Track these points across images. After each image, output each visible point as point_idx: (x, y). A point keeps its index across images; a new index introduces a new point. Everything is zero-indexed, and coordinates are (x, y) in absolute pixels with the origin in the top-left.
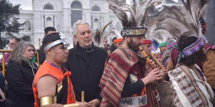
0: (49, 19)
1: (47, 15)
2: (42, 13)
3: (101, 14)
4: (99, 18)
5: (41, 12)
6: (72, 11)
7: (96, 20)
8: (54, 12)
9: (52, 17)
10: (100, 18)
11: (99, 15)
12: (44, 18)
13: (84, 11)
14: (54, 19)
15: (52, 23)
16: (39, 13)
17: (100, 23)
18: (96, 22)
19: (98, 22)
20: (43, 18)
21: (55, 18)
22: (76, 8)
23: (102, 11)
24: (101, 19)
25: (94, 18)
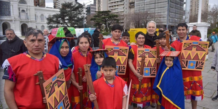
3: (27, 6)
4: (25, 10)
7: (23, 11)
10: (27, 9)
13: (11, 3)
17: (27, 13)
18: (23, 12)
19: (25, 13)
23: (28, 4)
24: (28, 11)
25: (21, 9)
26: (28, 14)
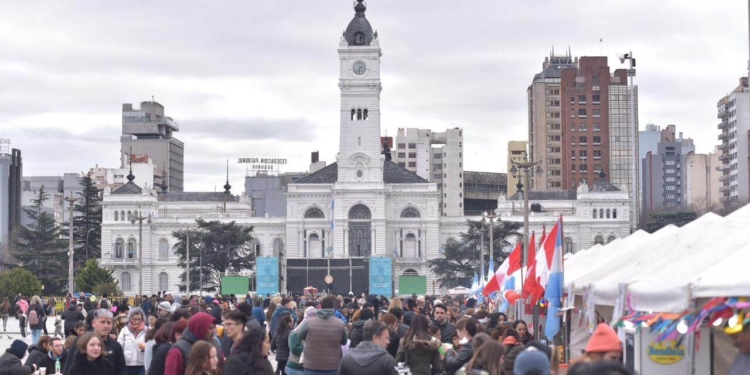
0: (314, 236)
1: (310, 229)
2: (301, 226)
3: (420, 223)
4: (416, 233)
5: (299, 223)
6: (351, 224)
7: (411, 236)
8: (325, 223)
9: (320, 234)
10: (419, 231)
11: (417, 226)
12: (305, 236)
13: (373, 224)
14: (323, 236)
15: (320, 244)
16: (296, 226)
17: (420, 242)
18: (409, 240)
19: (415, 240)
20: (302, 235)
21: (326, 235)
22: (360, 218)
23: (424, 218)
24: (421, 235)
25: (405, 233)
26: (423, 245)
